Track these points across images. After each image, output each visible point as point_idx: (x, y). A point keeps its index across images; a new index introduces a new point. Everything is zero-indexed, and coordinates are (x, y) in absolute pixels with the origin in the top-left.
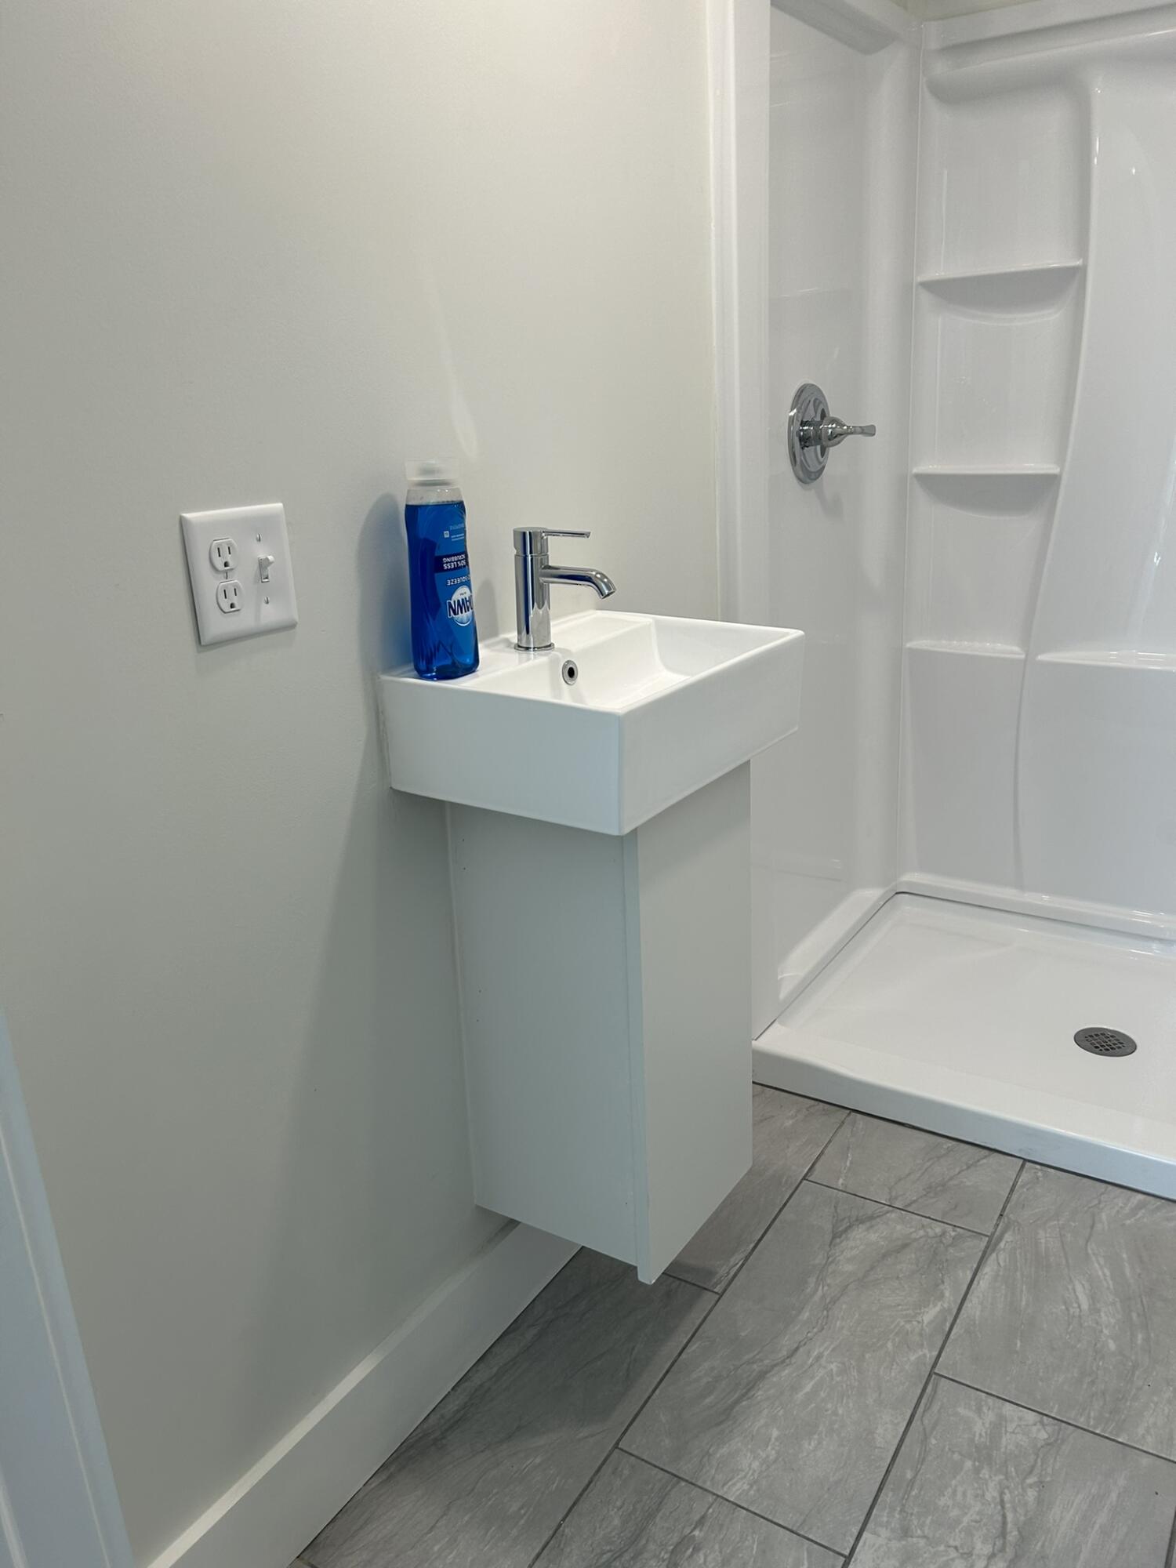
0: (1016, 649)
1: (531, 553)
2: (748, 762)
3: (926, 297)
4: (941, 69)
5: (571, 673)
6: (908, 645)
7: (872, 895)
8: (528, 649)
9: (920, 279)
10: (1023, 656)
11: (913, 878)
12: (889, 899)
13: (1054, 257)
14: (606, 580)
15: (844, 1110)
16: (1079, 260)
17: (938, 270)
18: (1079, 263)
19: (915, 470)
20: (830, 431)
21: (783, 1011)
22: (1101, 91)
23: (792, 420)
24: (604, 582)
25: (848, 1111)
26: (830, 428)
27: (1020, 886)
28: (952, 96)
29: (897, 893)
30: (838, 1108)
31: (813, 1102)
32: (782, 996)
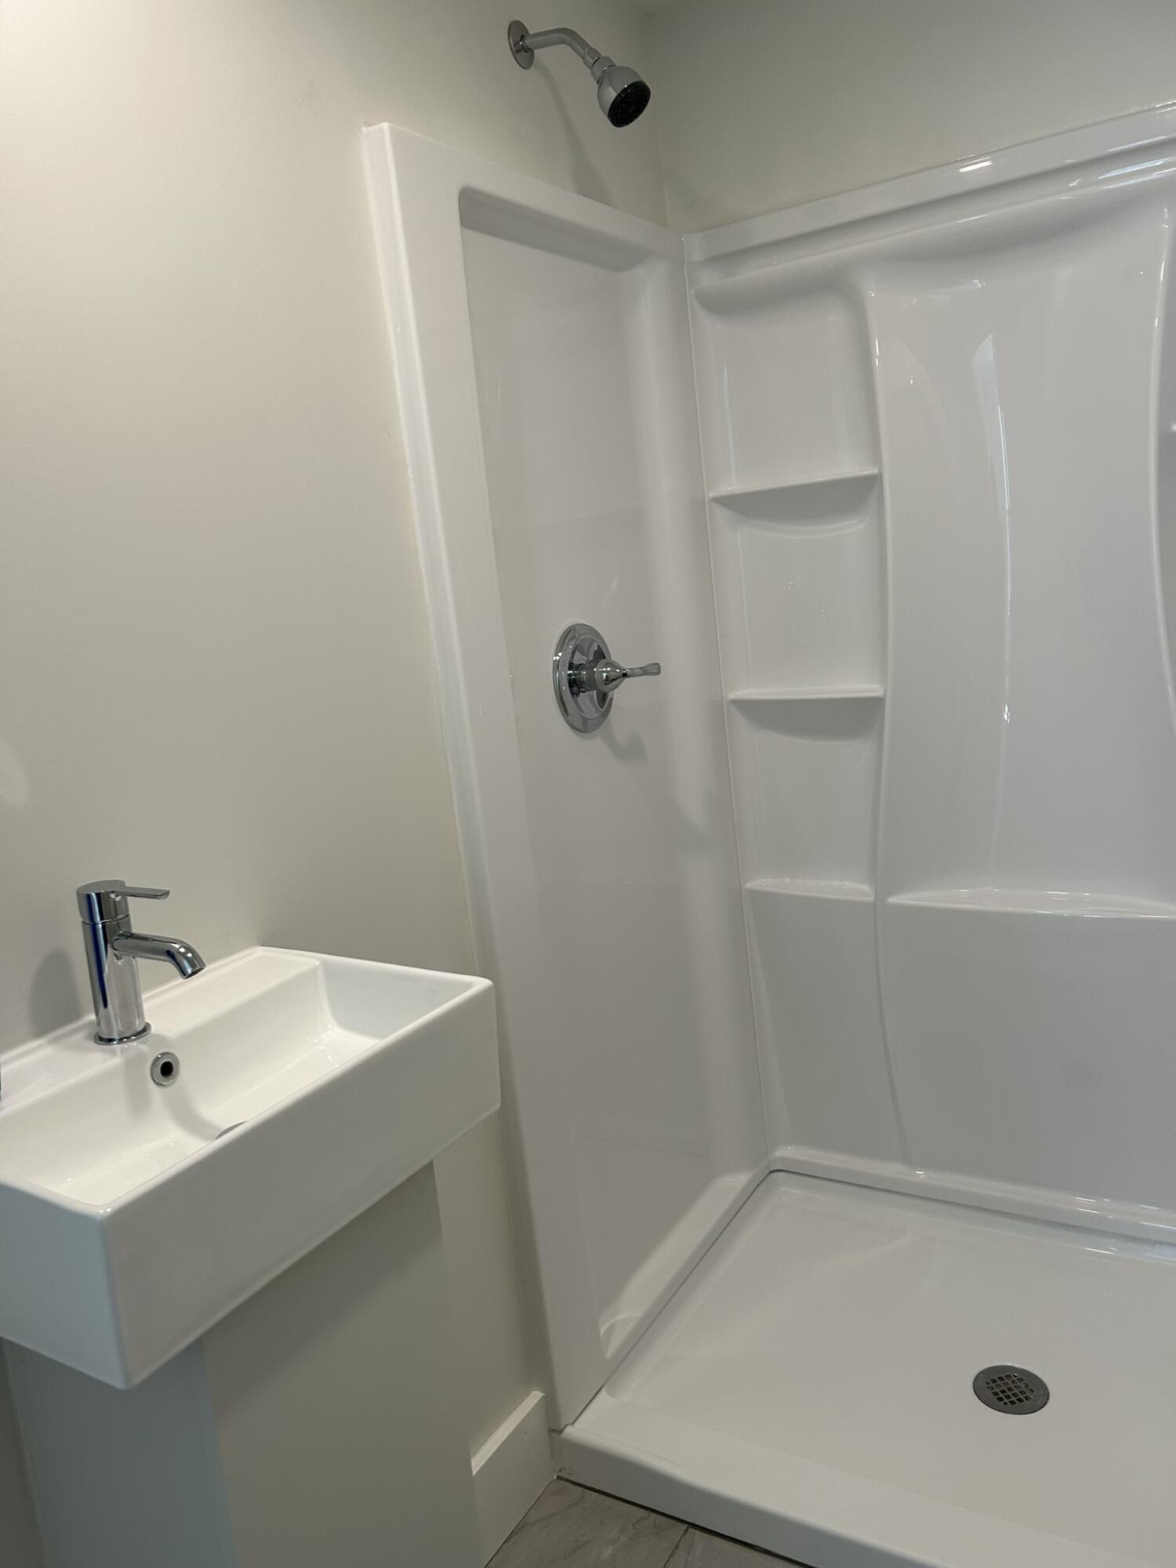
0: (865, 887)
1: (102, 918)
2: (430, 1165)
3: (721, 514)
4: (709, 280)
5: (167, 1070)
6: (748, 886)
7: (736, 1182)
8: (110, 1041)
9: (712, 495)
10: (871, 899)
11: (788, 1152)
12: (761, 1183)
13: (848, 466)
14: (190, 955)
15: (680, 1524)
16: (875, 468)
17: (733, 486)
18: (875, 471)
19: (732, 696)
20: (605, 675)
21: (612, 1373)
22: (873, 293)
23: (557, 665)
24: (188, 959)
25: (684, 1527)
26: (603, 671)
27: (910, 1162)
28: (724, 306)
29: (770, 1172)
30: (675, 1522)
31: (643, 1511)
32: (610, 1352)
